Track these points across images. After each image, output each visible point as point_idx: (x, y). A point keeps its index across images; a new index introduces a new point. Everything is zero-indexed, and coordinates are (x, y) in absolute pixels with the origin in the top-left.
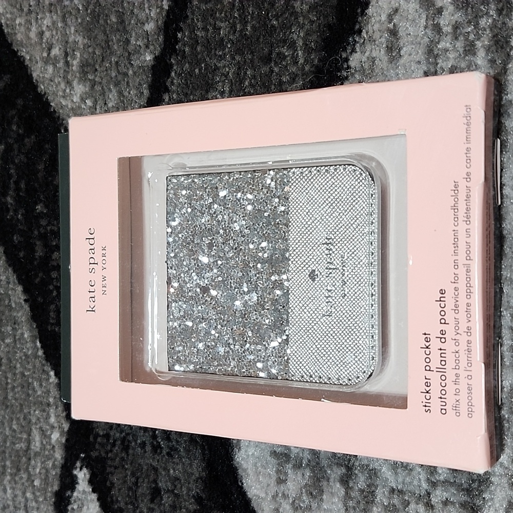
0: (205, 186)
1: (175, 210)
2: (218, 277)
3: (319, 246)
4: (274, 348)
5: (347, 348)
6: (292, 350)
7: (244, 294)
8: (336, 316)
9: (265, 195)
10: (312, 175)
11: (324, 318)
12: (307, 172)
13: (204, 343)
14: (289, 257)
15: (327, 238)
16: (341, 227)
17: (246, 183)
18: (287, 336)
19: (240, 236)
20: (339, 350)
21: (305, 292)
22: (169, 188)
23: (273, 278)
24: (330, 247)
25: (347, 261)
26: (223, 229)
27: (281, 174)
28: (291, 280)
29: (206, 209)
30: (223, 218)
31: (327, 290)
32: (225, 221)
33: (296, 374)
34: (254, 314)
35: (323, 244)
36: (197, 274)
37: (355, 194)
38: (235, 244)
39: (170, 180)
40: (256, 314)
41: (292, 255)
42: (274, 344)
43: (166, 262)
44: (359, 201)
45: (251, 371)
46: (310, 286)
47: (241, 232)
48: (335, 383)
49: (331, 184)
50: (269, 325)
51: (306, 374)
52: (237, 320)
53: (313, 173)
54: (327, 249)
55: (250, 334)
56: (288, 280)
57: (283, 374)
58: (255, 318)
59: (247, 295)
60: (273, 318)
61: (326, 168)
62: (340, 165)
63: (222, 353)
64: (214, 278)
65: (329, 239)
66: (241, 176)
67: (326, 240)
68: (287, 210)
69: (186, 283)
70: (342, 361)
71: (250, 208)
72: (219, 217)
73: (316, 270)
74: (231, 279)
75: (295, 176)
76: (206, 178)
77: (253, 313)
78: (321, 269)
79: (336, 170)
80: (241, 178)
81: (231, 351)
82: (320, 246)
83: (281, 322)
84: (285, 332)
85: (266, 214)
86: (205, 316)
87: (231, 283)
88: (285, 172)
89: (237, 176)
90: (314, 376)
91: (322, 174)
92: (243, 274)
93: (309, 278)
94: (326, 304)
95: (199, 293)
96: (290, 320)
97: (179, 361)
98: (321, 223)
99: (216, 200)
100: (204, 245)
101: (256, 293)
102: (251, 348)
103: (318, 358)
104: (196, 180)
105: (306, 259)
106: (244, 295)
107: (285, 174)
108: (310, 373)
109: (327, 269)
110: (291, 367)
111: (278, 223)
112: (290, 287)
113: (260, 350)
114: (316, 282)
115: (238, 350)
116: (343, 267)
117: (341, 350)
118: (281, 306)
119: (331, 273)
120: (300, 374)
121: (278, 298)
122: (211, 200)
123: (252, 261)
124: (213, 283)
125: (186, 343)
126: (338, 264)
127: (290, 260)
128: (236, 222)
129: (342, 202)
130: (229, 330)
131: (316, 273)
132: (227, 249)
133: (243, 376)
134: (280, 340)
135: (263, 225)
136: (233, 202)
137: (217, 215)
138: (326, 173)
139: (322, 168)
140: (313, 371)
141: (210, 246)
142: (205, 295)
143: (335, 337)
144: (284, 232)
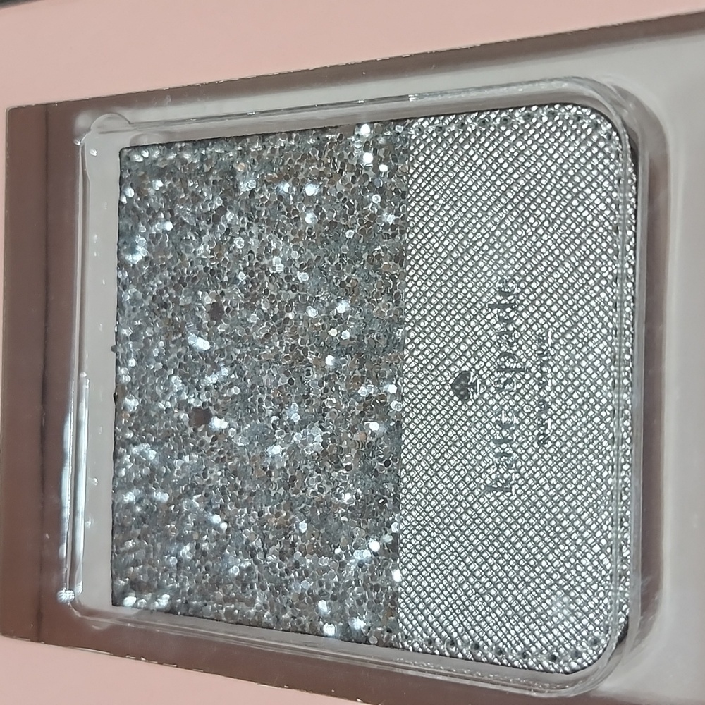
0: (207, 169)
1: (136, 227)
2: (231, 386)
3: (480, 312)
4: (361, 565)
5: (550, 576)
6: (405, 572)
7: (292, 429)
8: (519, 492)
9: (348, 186)
10: (467, 134)
11: (489, 495)
12: (453, 128)
13: (195, 544)
14: (403, 339)
15: (501, 293)
16: (540, 263)
17: (303, 159)
18: (395, 536)
19: (286, 286)
20: (527, 579)
21: (442, 429)
22: (126, 175)
23: (363, 391)
24: (508, 314)
25: (552, 352)
26: (245, 269)
27: (389, 133)
28: (406, 395)
29: (208, 223)
30: (247, 245)
31: (498, 422)
32: (251, 252)
33: (415, 633)
34: (315, 478)
35: (492, 307)
36: (183, 377)
37: (577, 179)
38: (272, 308)
39: (129, 158)
40: (319, 479)
41: (412, 335)
42: (363, 555)
43: (113, 349)
44: (588, 197)
45: (303, 618)
46: (455, 413)
47: (288, 278)
48: (516, 663)
49: (516, 154)
50: (351, 508)
51: (439, 635)
52: (273, 493)
53: (469, 129)
54: (501, 320)
55: (303, 527)
56: (400, 396)
57: (382, 632)
58: (316, 488)
59: (299, 431)
60: (359, 491)
61: (504, 115)
62: (541, 106)
63: (234, 571)
64: (221, 388)
65: (505, 295)
66: (292, 143)
67: (498, 297)
68: (400, 222)
69: (157, 400)
70: (534, 609)
71: (309, 218)
72: (236, 241)
73: (472, 374)
74: (263, 392)
75: (424, 136)
76: (209, 150)
77: (311, 475)
78: (483, 369)
79: (528, 117)
80: (293, 146)
81: (256, 567)
82: (484, 312)
83: (381, 501)
84: (390, 527)
85: (349, 234)
86: (199, 480)
87: (260, 400)
88: (399, 129)
89: (282, 142)
90: (459, 643)
91: (492, 129)
92: (291, 382)
93: (451, 393)
94: (496, 460)
95: (186, 424)
96: (402, 496)
97: (136, 586)
98: (486, 253)
99: (232, 202)
100: (200, 309)
101: (321, 427)
102: (305, 562)
103: (473, 598)
104: (187, 156)
105: (448, 345)
106: (292, 432)
107: (398, 134)
108: (450, 634)
109: (499, 369)
110: (402, 615)
111: (379, 256)
112: (404, 415)
113: (326, 569)
114: (470, 403)
115: (273, 565)
116: (542, 365)
117: (533, 580)
118: (380, 460)
119: (509, 381)
120: (424, 635)
121: (374, 440)
122: (218, 203)
123: (312, 349)
124: (220, 402)
125: (153, 544)
126: (529, 358)
127: (406, 346)
128: (276, 252)
129: (544, 200)
130: (253, 515)
131: (472, 380)
132: (253, 318)
133: (283, 630)
134: (375, 546)
135: (341, 261)
136: (270, 207)
137: (232, 238)
138: (503, 128)
139: (493, 116)
140: (460, 630)
141: (216, 312)
142: (200, 430)
143: (519, 545)
144: (392, 277)
